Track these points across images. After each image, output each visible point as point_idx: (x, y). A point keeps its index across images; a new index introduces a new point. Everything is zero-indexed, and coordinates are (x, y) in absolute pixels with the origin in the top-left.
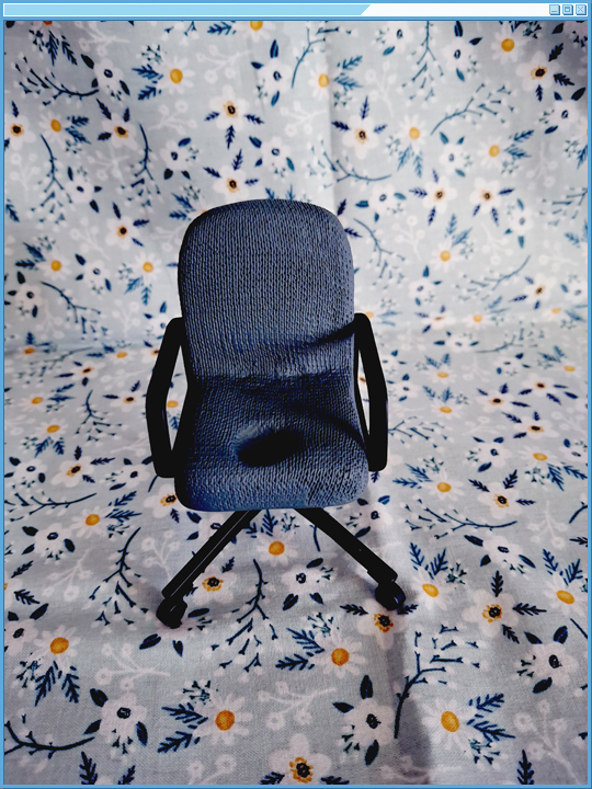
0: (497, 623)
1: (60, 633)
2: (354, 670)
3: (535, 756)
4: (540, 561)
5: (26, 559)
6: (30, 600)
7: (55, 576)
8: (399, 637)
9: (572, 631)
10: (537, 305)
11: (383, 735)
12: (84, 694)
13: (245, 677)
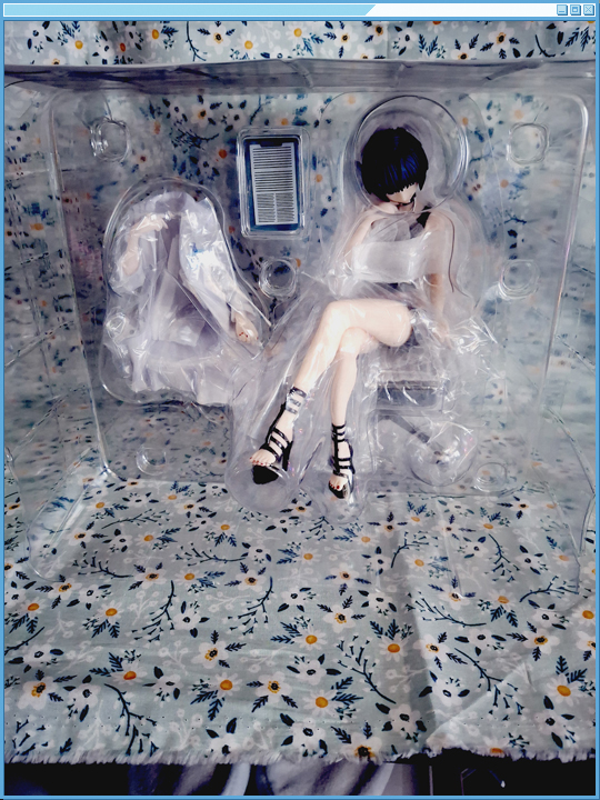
0: (450, 533)
1: (225, 523)
2: (373, 544)
3: (462, 577)
4: (478, 512)
5: (203, 495)
6: (207, 511)
7: (219, 503)
8: (397, 533)
9: (488, 539)
10: (500, 402)
11: (386, 566)
12: (239, 544)
13: (318, 542)
